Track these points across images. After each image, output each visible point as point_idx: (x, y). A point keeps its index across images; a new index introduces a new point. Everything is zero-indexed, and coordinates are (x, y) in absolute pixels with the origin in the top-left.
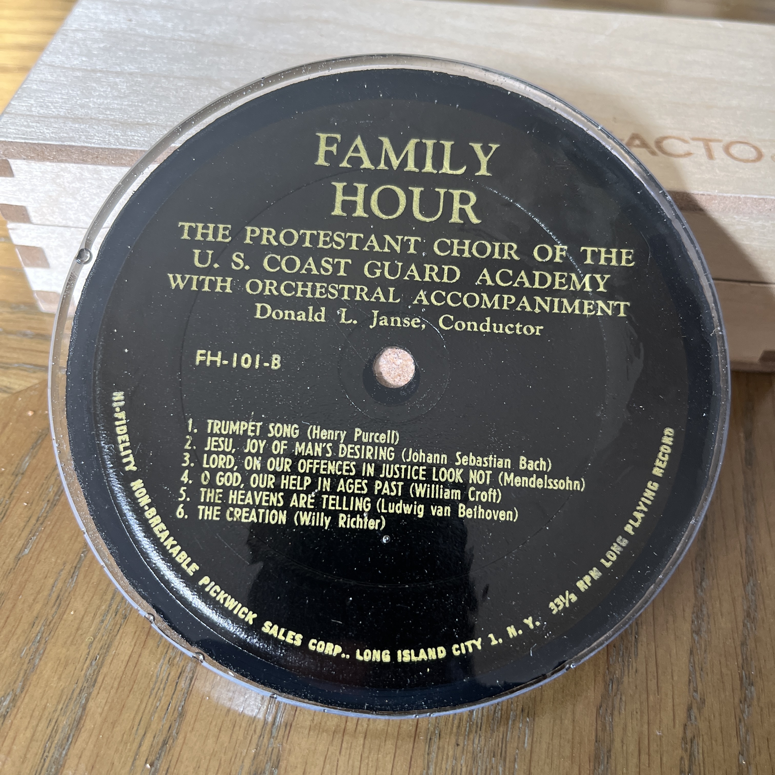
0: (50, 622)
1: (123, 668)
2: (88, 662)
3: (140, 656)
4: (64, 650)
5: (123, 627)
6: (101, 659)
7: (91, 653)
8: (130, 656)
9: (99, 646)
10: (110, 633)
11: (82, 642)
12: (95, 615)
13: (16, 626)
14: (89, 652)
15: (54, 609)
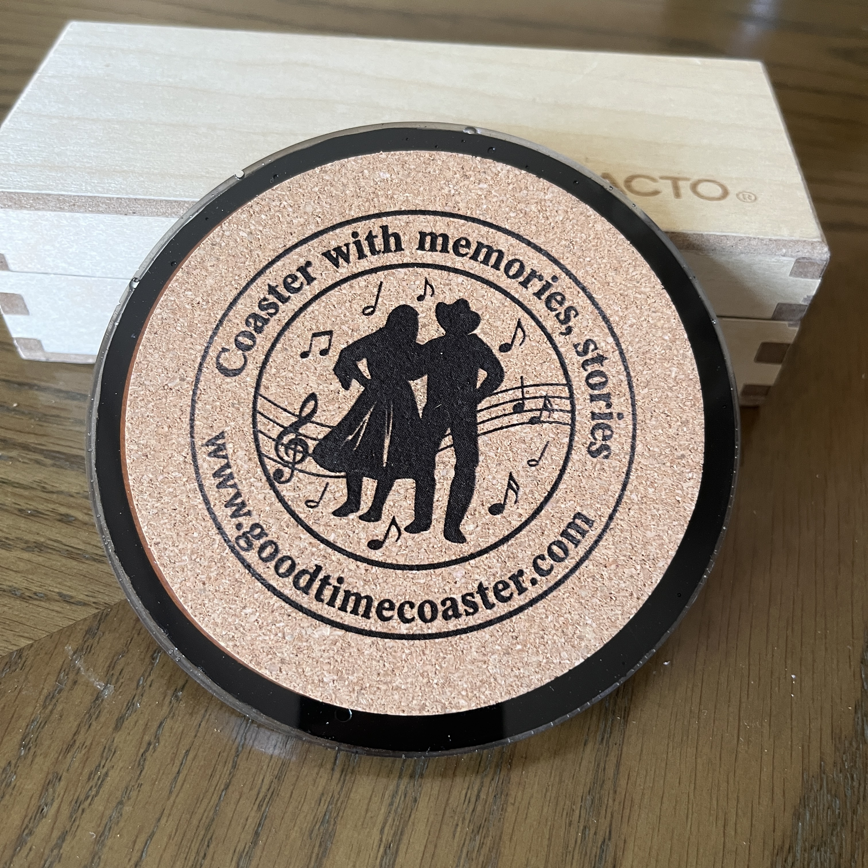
0: (337, 800)
1: (420, 858)
2: (382, 849)
3: (436, 846)
4: (356, 835)
5: (414, 811)
6: (395, 847)
7: (384, 839)
8: (425, 847)
9: (392, 832)
10: (401, 818)
11: (374, 826)
12: (383, 795)
13: (302, 803)
14: (381, 838)
15: (339, 786)
